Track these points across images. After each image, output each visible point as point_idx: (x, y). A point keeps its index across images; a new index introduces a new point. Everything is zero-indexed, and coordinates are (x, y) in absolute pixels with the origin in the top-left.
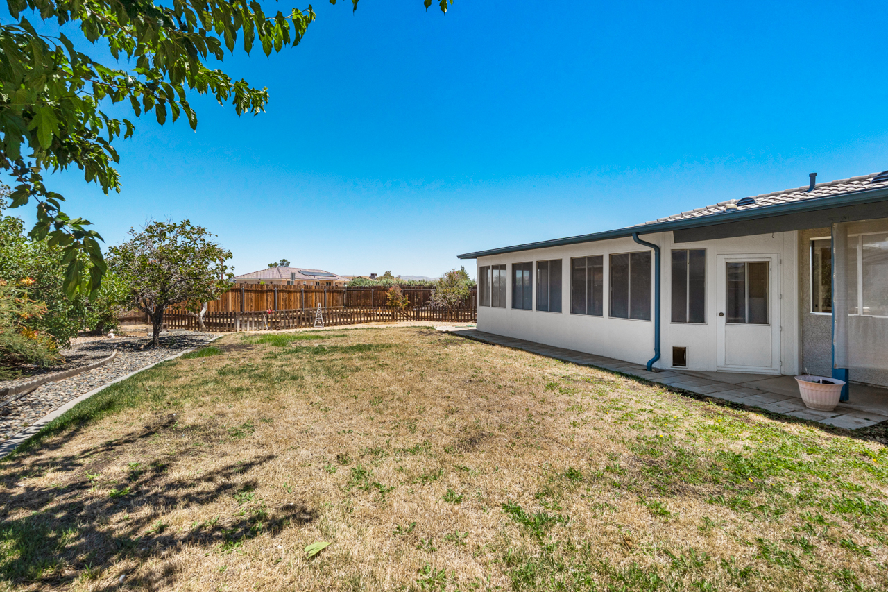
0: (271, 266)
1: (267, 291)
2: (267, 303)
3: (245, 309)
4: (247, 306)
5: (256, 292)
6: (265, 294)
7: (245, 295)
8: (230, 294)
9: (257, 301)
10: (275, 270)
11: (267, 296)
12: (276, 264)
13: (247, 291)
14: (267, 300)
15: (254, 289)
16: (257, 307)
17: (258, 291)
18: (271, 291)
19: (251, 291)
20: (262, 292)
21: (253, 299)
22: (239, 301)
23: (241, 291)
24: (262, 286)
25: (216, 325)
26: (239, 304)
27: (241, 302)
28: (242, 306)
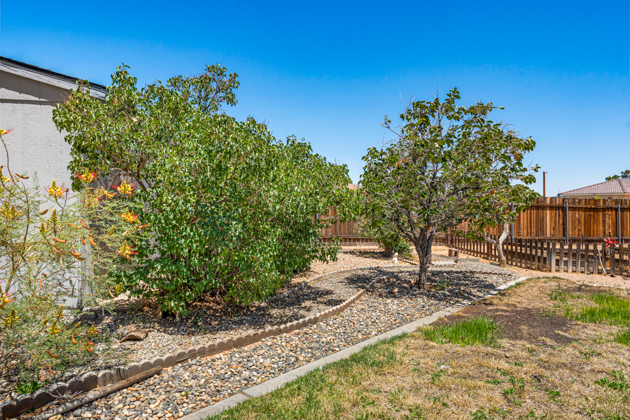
0: (608, 179)
1: (604, 210)
2: (604, 227)
3: (570, 233)
4: (574, 229)
5: (586, 209)
6: (601, 214)
7: (569, 214)
8: (548, 212)
9: (587, 222)
10: (615, 183)
11: (604, 216)
12: (616, 177)
13: (573, 209)
14: (604, 222)
15: (583, 205)
16: (588, 230)
17: (590, 209)
18: (611, 209)
19: (579, 209)
20: (596, 210)
21: (582, 220)
22: (561, 222)
23: (563, 209)
24: (596, 201)
25: (521, 256)
26: (561, 227)
27: (564, 224)
28: (564, 229)
